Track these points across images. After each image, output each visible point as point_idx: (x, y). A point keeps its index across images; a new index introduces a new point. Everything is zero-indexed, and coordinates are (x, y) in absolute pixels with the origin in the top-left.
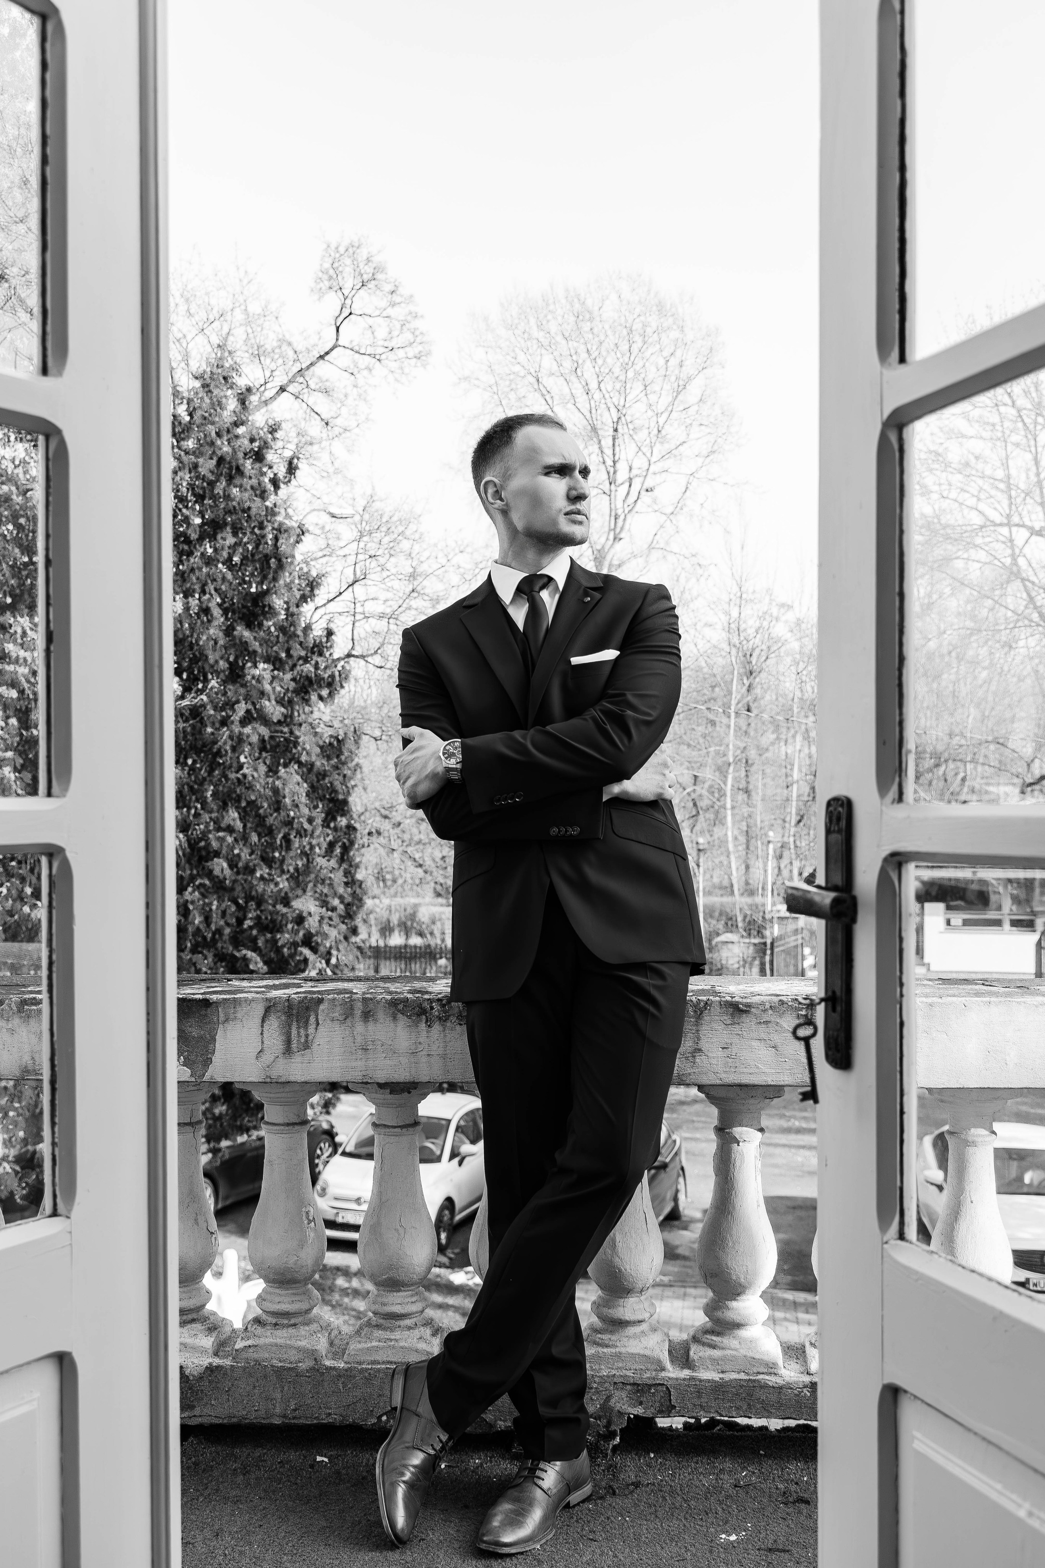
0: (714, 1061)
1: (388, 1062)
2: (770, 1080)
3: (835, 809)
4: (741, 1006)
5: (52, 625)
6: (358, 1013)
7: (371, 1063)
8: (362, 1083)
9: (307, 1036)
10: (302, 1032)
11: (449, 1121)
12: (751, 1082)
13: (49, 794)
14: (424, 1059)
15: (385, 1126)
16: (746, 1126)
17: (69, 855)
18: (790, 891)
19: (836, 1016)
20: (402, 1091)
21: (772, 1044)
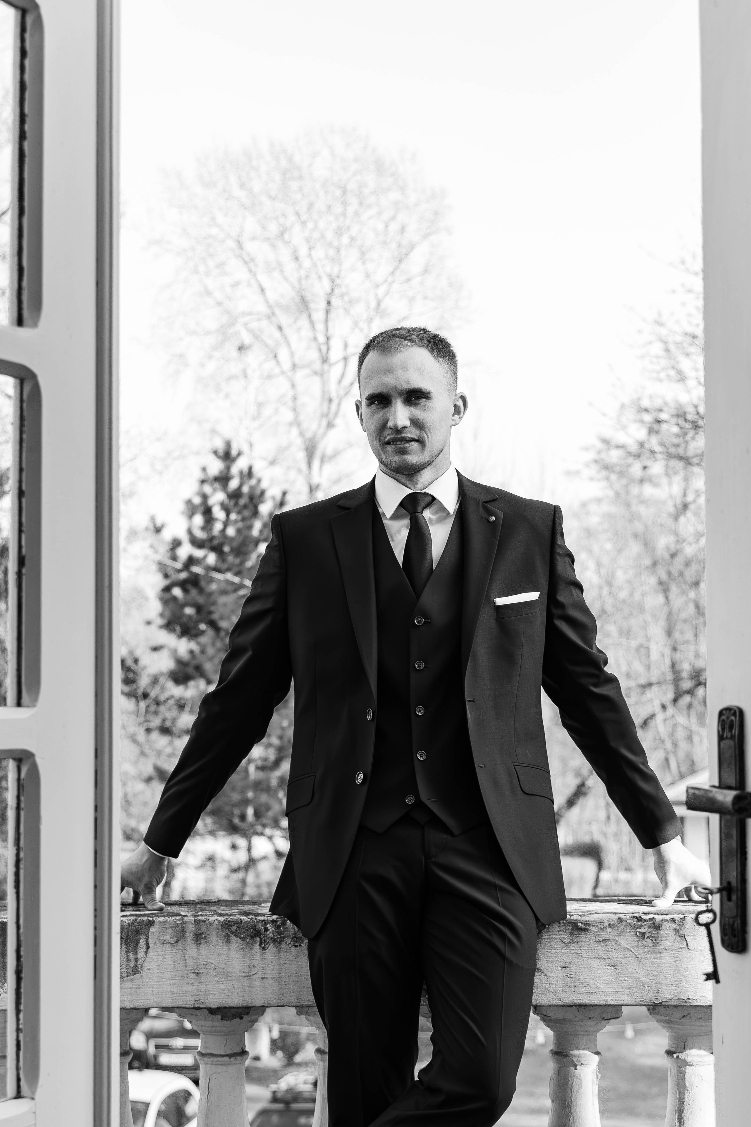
0: (553, 981)
1: (221, 986)
2: (610, 1000)
3: (728, 718)
4: (579, 924)
5: (24, 551)
6: (190, 935)
7: (203, 987)
8: (194, 1008)
9: (136, 960)
10: (131, 955)
11: (147, 1105)
12: (591, 1002)
13: (19, 704)
14: (258, 983)
15: (212, 1055)
16: (584, 1049)
17: (38, 760)
18: (691, 791)
19: (731, 905)
20: (234, 1016)
21: (611, 962)
